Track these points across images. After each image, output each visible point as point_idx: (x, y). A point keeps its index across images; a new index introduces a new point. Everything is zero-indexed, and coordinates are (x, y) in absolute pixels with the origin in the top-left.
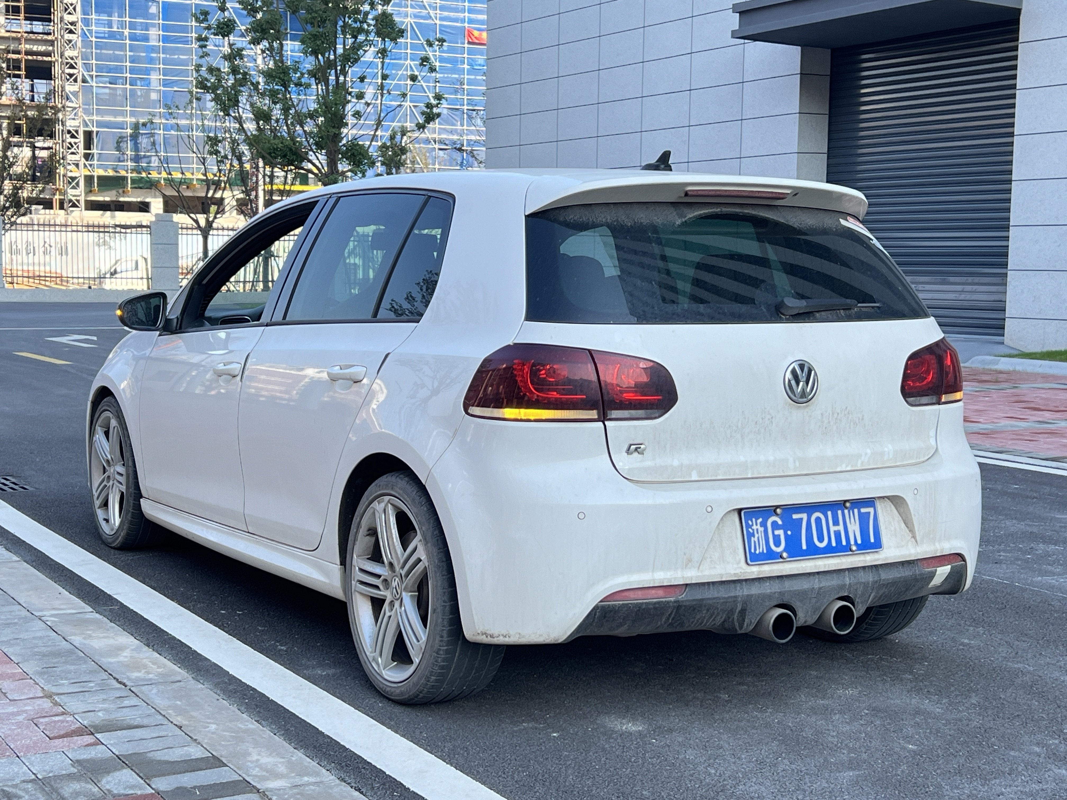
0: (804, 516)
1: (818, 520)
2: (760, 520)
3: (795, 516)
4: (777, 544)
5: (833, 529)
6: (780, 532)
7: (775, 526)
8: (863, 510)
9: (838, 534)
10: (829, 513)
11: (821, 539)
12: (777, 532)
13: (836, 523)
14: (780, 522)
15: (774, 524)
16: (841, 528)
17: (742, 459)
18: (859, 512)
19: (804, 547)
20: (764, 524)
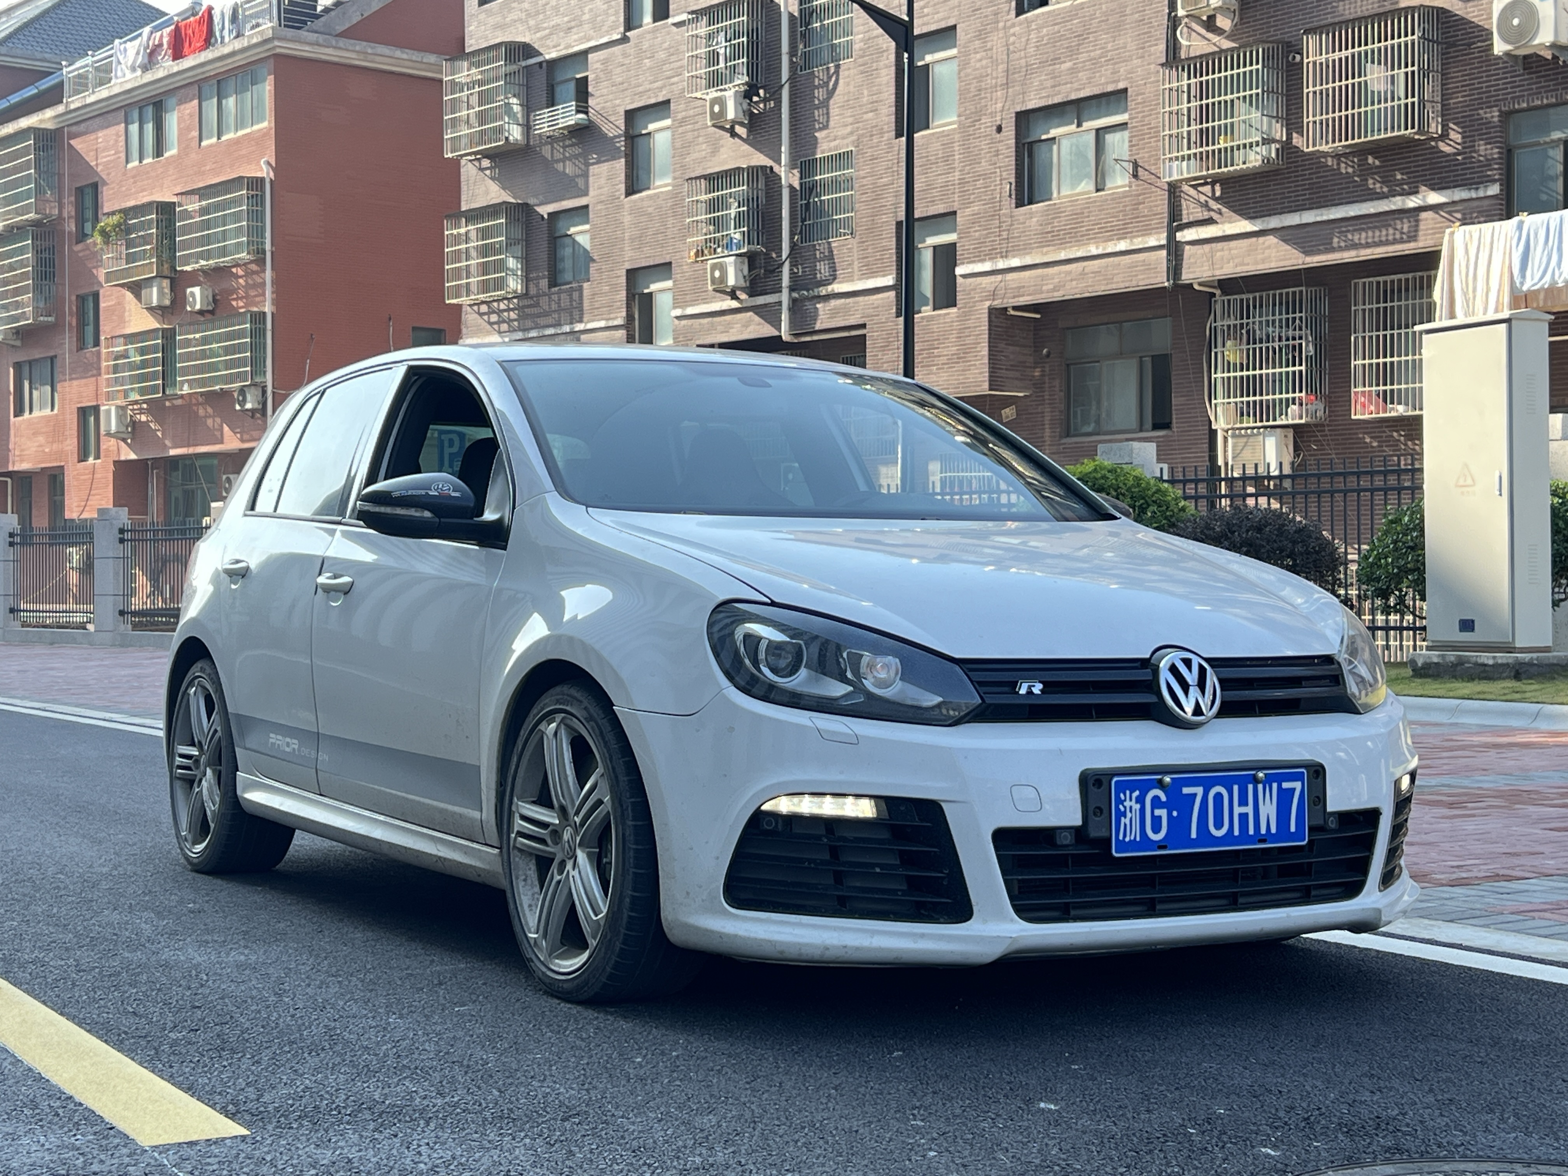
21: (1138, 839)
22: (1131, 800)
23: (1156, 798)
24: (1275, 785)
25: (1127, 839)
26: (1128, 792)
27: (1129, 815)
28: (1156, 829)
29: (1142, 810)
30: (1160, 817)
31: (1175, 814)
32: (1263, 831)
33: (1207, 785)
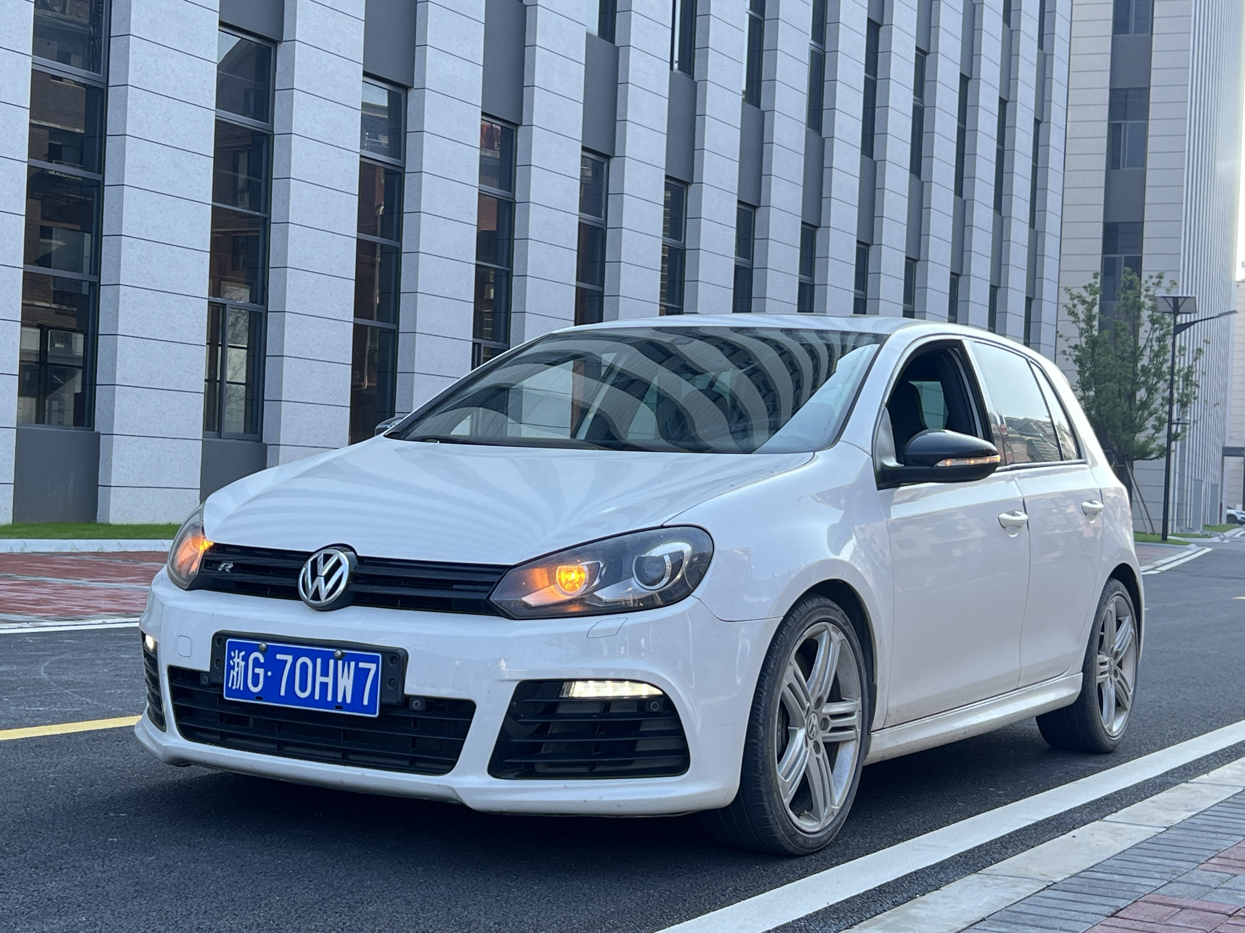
21: (242, 689)
22: (238, 658)
23: (256, 660)
24: (353, 664)
25: (234, 688)
26: (237, 651)
27: (236, 669)
28: (256, 684)
29: (246, 667)
30: (258, 675)
31: (269, 674)
32: (340, 700)
33: (297, 655)
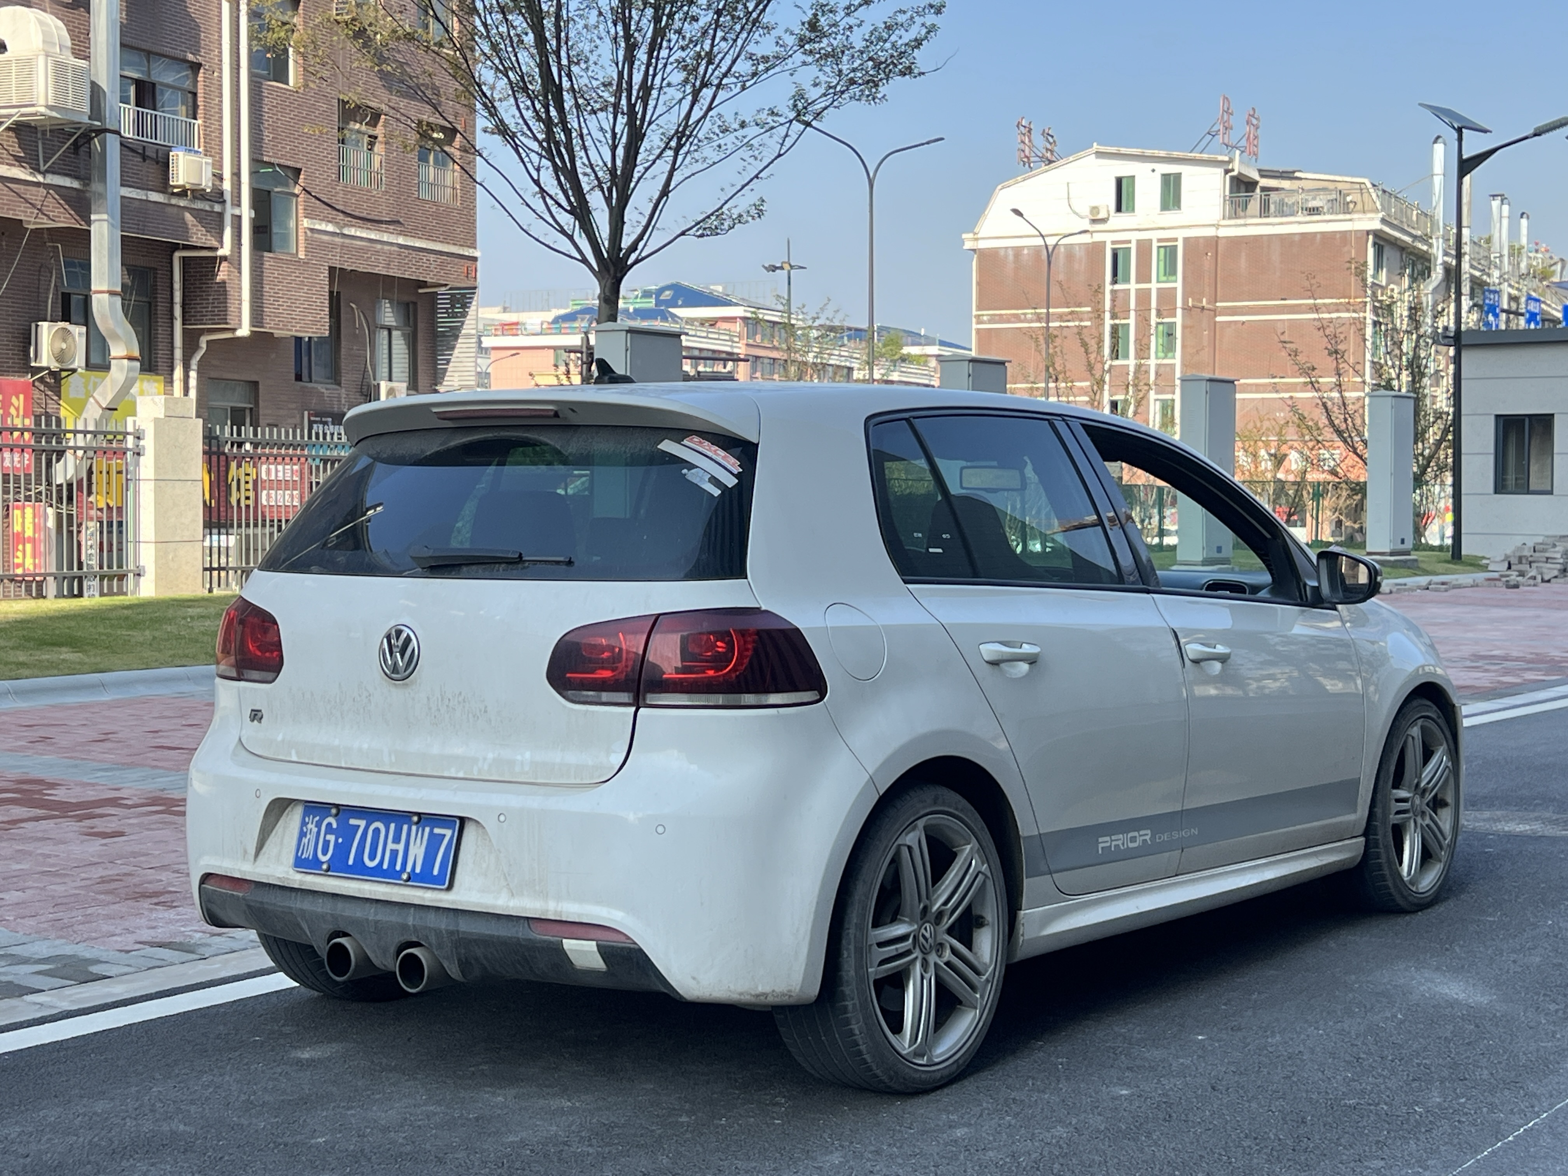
0: (362, 823)
1: (377, 831)
2: (317, 818)
3: (353, 822)
4: (325, 853)
5: (391, 846)
6: (331, 838)
7: (329, 829)
8: (437, 831)
9: (394, 853)
10: (393, 826)
11: (372, 857)
12: (329, 837)
13: (397, 840)
14: (335, 826)
15: (329, 824)
16: (401, 847)
17: (337, 742)
18: (431, 831)
19: (351, 862)
20: (319, 825)
